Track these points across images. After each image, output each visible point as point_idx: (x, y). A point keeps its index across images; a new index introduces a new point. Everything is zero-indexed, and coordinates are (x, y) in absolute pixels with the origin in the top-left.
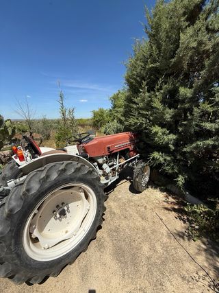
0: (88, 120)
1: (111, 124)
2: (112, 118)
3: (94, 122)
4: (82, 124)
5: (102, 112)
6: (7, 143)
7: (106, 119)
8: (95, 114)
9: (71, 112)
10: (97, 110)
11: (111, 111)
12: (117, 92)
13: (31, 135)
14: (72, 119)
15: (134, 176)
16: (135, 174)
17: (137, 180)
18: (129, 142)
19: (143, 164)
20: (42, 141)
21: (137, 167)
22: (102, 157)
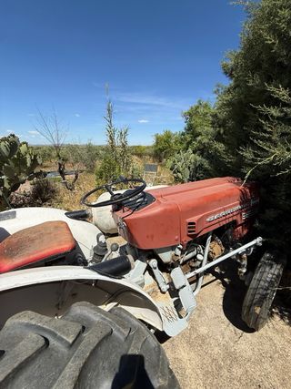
0: (148, 147)
1: (183, 155)
2: (185, 145)
3: (156, 151)
4: (139, 152)
5: (169, 136)
6: (24, 178)
7: (174, 147)
8: (158, 140)
9: (123, 135)
10: (161, 133)
11: (183, 134)
12: (197, 104)
13: (60, 167)
14: (124, 146)
15: (248, 297)
16: (250, 292)
17: (258, 310)
18: (239, 207)
19: (276, 270)
20: (77, 177)
21: (257, 276)
22: (173, 248)
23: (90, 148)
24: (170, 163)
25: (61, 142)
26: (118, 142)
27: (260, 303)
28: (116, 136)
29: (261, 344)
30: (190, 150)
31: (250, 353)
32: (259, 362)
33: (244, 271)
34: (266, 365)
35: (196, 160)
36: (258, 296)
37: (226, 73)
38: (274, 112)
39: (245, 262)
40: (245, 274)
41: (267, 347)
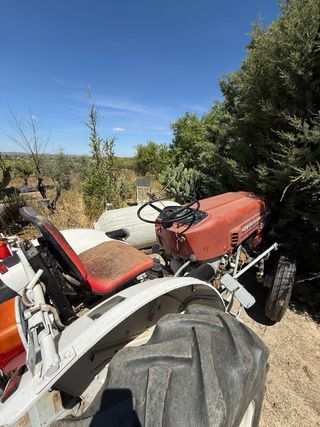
1: (176, 170)
3: (139, 164)
5: (153, 147)
8: (142, 151)
9: (109, 145)
10: (145, 144)
11: (171, 147)
13: (40, 183)
14: (111, 158)
15: (273, 294)
16: (275, 289)
17: (282, 303)
18: (260, 218)
19: (292, 268)
20: (59, 194)
21: (279, 275)
22: (220, 258)
23: (61, 159)
24: (162, 178)
25: (40, 153)
26: (103, 154)
27: (283, 297)
28: (101, 147)
29: (281, 332)
30: (182, 164)
31: (275, 341)
32: (283, 346)
33: (262, 274)
34: (289, 347)
35: (194, 175)
36: (281, 292)
37: (223, 91)
38: (290, 137)
39: (262, 267)
40: (263, 276)
41: (286, 334)
